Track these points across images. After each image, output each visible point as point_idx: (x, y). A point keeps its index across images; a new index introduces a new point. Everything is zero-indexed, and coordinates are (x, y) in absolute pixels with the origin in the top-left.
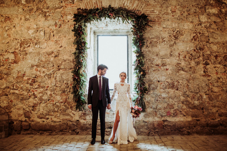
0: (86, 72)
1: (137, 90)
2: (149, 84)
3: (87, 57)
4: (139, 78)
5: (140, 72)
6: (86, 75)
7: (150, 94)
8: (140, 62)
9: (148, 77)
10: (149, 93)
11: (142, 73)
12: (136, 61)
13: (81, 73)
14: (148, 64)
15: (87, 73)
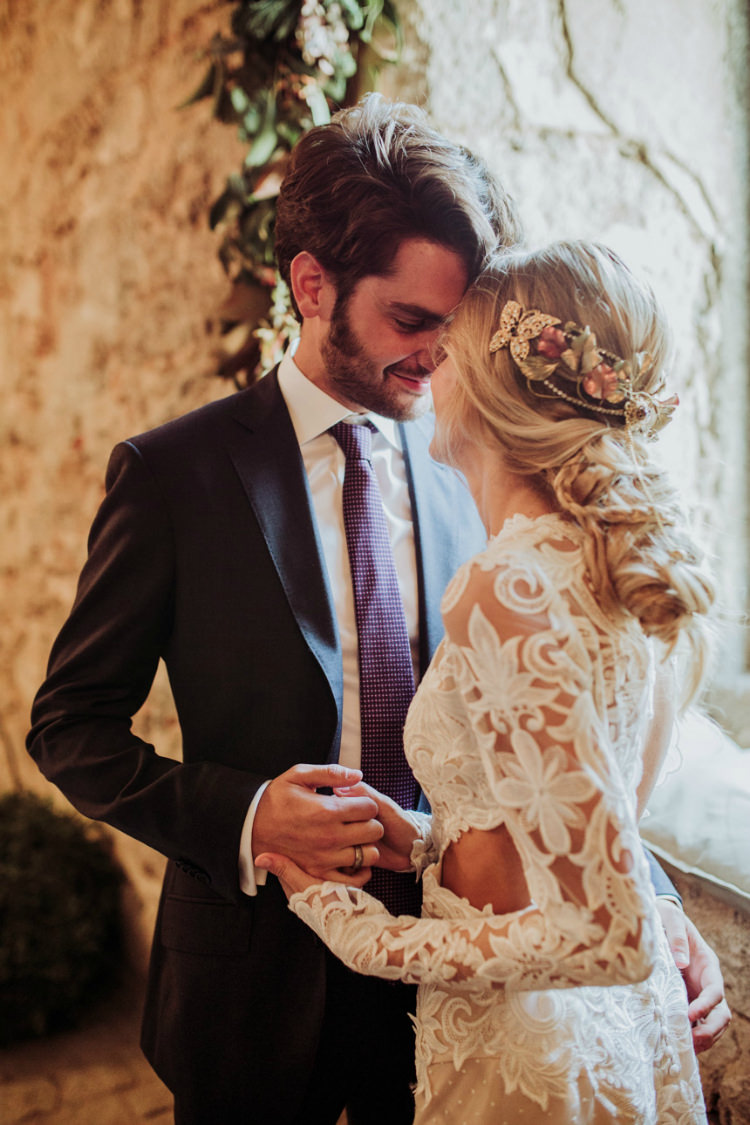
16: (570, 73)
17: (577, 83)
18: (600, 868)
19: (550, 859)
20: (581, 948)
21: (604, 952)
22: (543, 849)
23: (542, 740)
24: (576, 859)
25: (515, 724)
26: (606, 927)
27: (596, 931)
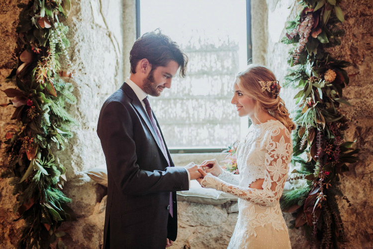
0: (76, 77)
1: (305, 156)
2: (359, 129)
3: (78, 11)
4: (317, 98)
5: (321, 69)
6: (76, 93)
7: (363, 175)
8: (321, 22)
9: (356, 98)
10: (359, 170)
11: (330, 75)
12: (303, 15)
13: (41, 80)
14: (354, 36)
15: (78, 82)
16: (101, 11)
17: (102, 14)
18: (280, 186)
19: (272, 181)
20: (270, 197)
21: (273, 199)
22: (272, 180)
23: (284, 162)
24: (277, 183)
25: (280, 157)
26: (275, 196)
27: (274, 195)
